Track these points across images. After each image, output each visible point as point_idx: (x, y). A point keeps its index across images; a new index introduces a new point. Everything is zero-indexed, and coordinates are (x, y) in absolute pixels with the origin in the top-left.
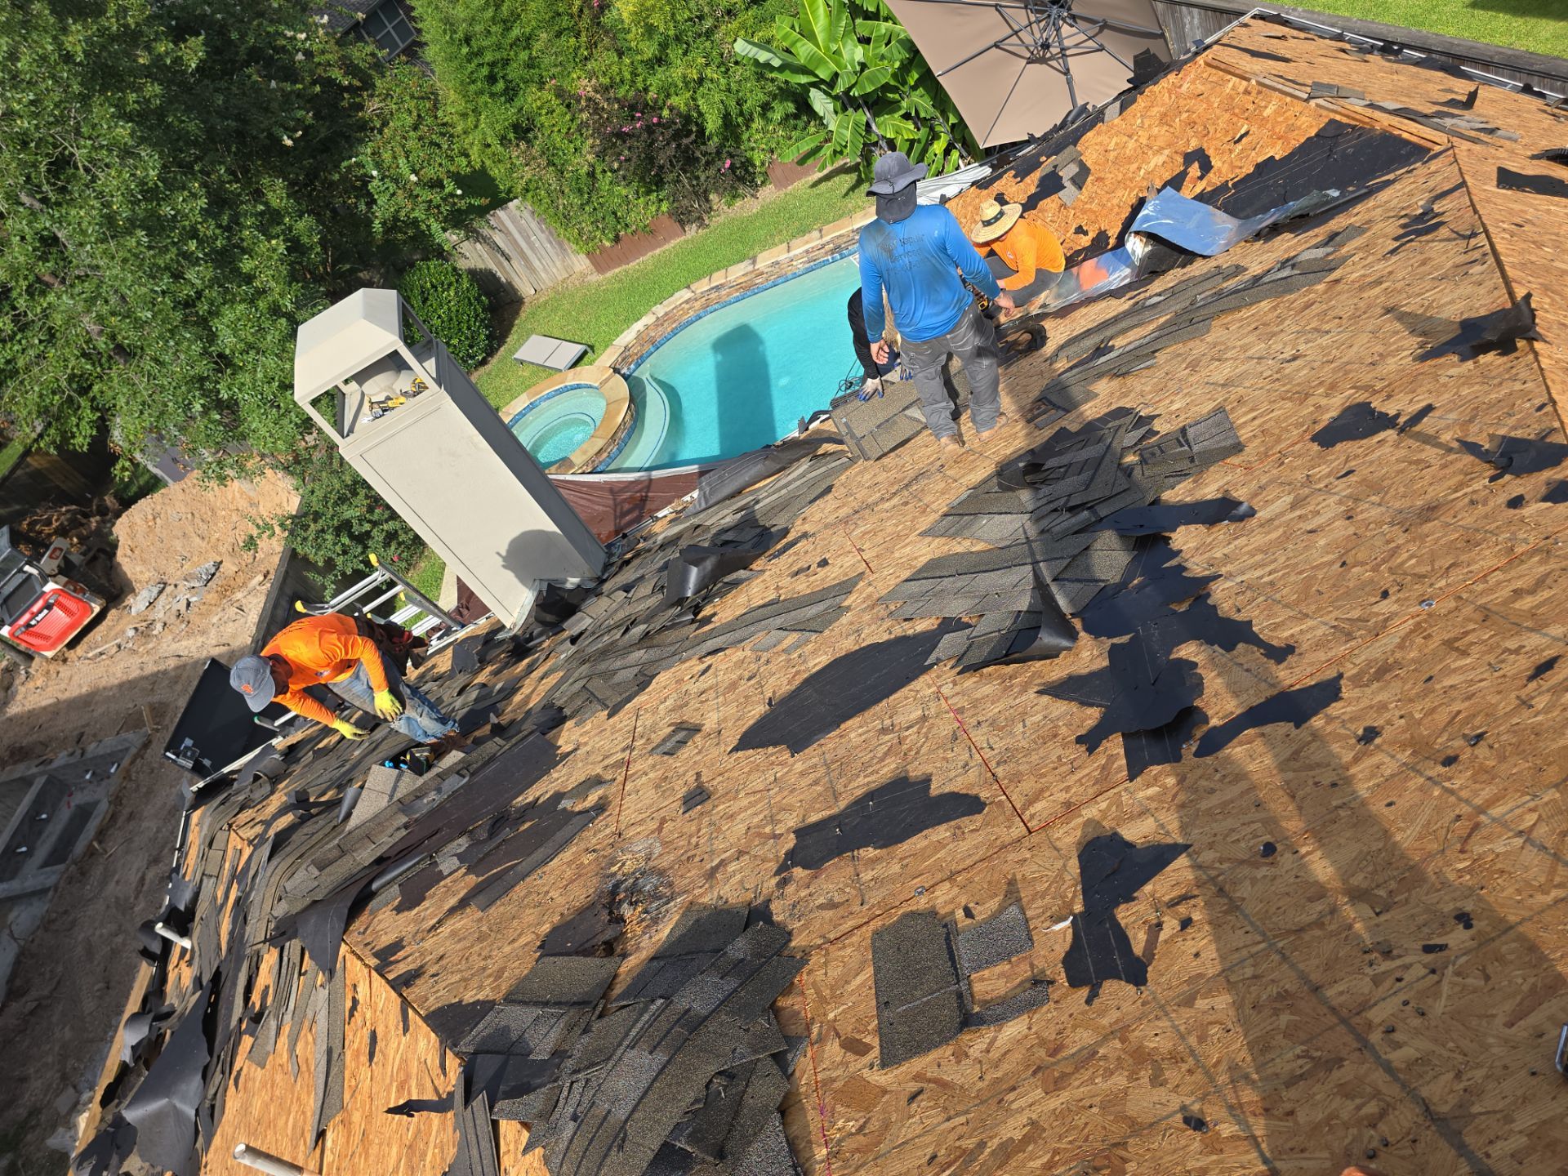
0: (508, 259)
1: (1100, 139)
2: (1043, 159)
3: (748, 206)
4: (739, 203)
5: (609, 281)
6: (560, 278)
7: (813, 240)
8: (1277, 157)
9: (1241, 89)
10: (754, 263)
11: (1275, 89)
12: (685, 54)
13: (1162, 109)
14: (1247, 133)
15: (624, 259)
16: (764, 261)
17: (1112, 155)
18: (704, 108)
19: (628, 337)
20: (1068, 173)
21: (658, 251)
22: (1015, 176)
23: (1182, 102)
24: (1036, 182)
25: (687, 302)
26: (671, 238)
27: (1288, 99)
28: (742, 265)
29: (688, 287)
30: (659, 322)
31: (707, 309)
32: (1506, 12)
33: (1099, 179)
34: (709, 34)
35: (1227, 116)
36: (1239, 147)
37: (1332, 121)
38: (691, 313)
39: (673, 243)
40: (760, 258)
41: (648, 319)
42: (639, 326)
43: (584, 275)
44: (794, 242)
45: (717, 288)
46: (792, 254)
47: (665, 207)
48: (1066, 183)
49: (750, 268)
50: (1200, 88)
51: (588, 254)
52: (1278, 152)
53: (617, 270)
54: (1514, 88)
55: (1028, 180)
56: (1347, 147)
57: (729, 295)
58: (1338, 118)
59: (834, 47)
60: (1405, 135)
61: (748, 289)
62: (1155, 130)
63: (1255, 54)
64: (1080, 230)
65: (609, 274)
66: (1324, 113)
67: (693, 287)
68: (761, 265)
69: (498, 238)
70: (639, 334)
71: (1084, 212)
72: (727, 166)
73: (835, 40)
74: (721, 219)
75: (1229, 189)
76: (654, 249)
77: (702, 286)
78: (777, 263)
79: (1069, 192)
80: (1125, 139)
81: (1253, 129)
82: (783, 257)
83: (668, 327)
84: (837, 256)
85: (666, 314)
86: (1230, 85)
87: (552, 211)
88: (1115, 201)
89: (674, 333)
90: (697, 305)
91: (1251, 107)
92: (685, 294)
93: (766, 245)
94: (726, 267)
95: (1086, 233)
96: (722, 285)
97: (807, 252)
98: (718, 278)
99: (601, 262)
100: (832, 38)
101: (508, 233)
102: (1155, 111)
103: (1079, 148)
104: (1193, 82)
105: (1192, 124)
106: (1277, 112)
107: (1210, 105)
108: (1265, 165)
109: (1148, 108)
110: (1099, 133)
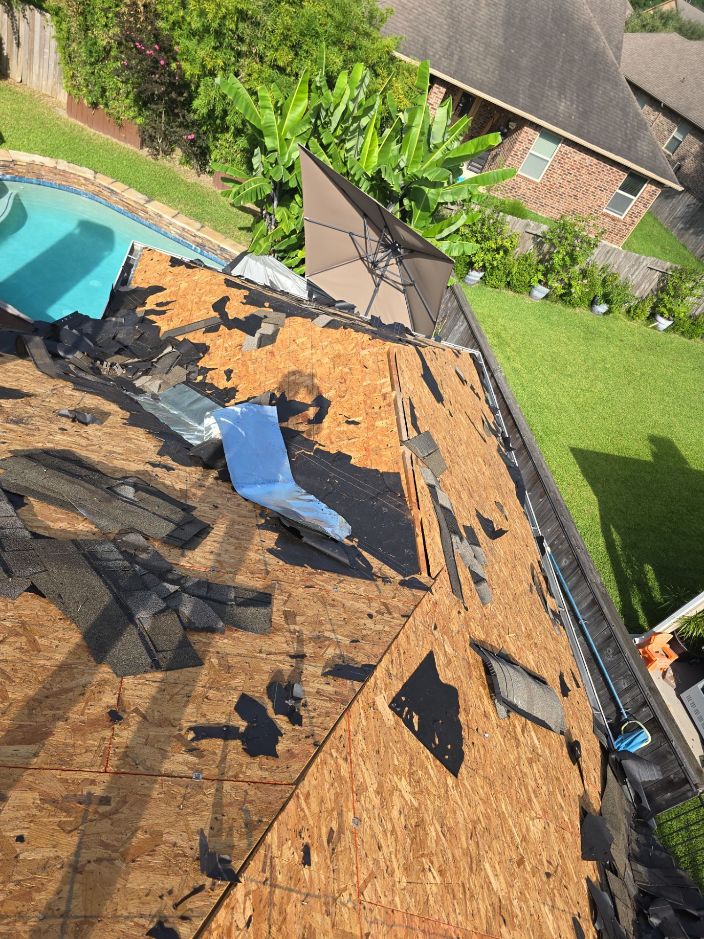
0: (18, 45)
1: (300, 329)
2: (267, 304)
3: (189, 174)
4: (187, 168)
5: (66, 124)
6: (44, 91)
7: (193, 227)
8: (352, 462)
9: (384, 391)
10: (148, 202)
11: (397, 414)
12: (215, 48)
13: (342, 351)
14: (356, 423)
15: (91, 123)
16: (154, 207)
17: (293, 347)
18: (201, 89)
19: (23, 157)
20: (266, 329)
21: (115, 140)
22: (245, 297)
23: (354, 360)
24: (248, 315)
25: (86, 179)
26: (129, 142)
27: (396, 429)
28: (140, 195)
29: (96, 173)
30: (54, 170)
31: (94, 196)
32: (580, 467)
33: (272, 353)
34: (239, 55)
35: (362, 398)
36: (345, 427)
37: (397, 475)
38: (83, 188)
39: (128, 146)
40: (153, 203)
41: (49, 162)
42: (38, 159)
43: (59, 105)
44: (182, 217)
45: (112, 191)
46: (173, 220)
47: (139, 120)
48: (257, 335)
49: (142, 202)
50: (370, 363)
51: (70, 94)
52: (356, 460)
53: (79, 123)
54: (536, 531)
55: (248, 307)
56: (387, 504)
57: (116, 202)
58: (403, 477)
59: (289, 136)
60: (419, 540)
61: (130, 211)
62: (326, 360)
63: (427, 377)
64: (229, 373)
65: (72, 120)
66: (401, 464)
67: (98, 175)
68: (150, 207)
69: (23, 26)
70: (31, 164)
71: (244, 364)
72: (190, 137)
73: (292, 134)
74: (168, 164)
75: (311, 449)
76: (114, 136)
77: (104, 180)
78: (161, 216)
79: (252, 341)
80: (309, 345)
81: (362, 425)
82: (167, 217)
83: (58, 180)
84: (199, 250)
85: (64, 171)
86: (383, 381)
87: (64, 43)
88: (263, 379)
89: (60, 187)
90: (91, 188)
91: (376, 409)
92: (89, 174)
93: (171, 202)
94: (130, 186)
95: (229, 379)
96: (116, 193)
97: (184, 229)
98: (118, 187)
99: (73, 107)
100: (292, 131)
101: (32, 30)
102: (338, 347)
103: (287, 321)
104: (371, 354)
105: (343, 380)
106: (383, 431)
107: (363, 380)
108: (342, 458)
109: (338, 341)
110: (303, 325)
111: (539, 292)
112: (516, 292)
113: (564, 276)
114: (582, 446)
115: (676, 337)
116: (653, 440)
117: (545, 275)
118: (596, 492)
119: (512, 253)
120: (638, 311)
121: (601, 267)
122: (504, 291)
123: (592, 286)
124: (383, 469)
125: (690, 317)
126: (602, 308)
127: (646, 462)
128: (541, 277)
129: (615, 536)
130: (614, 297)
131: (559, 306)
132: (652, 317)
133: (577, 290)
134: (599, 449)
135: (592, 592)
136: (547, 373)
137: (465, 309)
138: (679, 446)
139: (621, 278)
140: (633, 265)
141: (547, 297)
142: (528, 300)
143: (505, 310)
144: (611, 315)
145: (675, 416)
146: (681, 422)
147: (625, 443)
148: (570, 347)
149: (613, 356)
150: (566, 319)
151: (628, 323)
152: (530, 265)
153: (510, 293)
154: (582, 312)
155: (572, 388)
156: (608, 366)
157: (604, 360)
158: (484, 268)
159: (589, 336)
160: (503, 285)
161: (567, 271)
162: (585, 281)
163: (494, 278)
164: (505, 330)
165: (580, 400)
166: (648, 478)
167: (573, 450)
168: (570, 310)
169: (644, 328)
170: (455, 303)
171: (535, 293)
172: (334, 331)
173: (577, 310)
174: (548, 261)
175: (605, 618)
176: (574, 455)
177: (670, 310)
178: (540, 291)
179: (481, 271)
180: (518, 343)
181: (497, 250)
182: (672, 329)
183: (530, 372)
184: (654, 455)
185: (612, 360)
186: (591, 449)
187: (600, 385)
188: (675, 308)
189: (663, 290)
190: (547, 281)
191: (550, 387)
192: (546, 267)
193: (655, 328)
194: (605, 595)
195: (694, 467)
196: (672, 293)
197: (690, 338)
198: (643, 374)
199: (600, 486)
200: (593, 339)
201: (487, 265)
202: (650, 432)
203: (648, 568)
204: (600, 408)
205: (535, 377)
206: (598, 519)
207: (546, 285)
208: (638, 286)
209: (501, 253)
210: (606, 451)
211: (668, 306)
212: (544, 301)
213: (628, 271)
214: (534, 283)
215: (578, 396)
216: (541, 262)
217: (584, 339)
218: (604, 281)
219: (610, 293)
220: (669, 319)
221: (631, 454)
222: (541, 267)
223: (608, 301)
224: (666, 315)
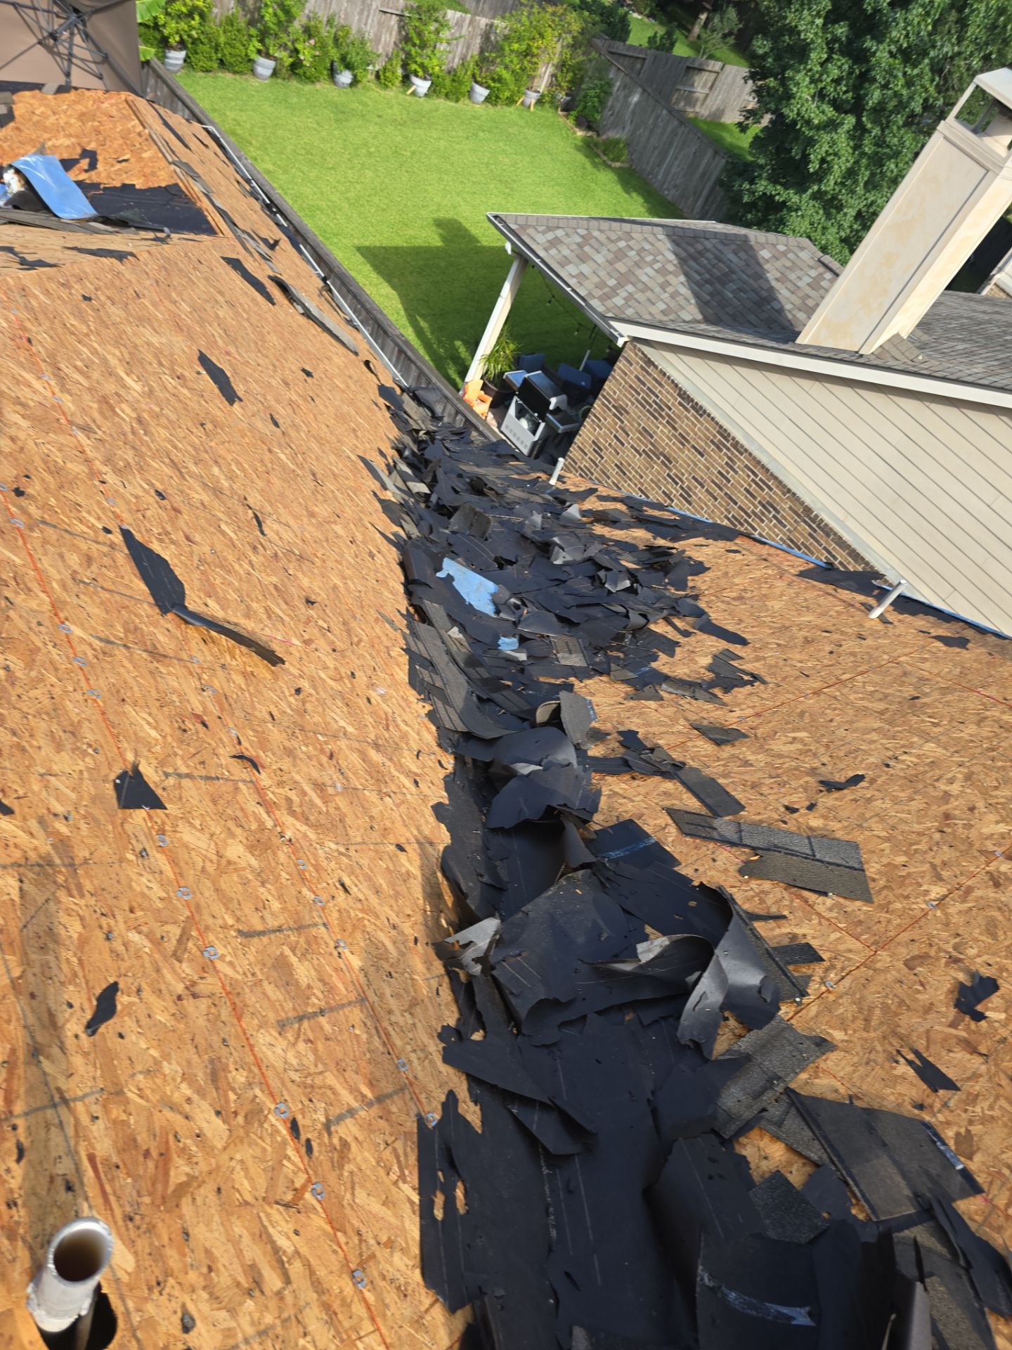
1: (33, 101)
8: (137, 187)
9: (138, 130)
11: (156, 144)
13: (84, 110)
14: (127, 160)
17: (35, 118)
23: (98, 114)
27: (161, 155)
32: (371, 265)
33: (18, 129)
35: (121, 141)
36: (118, 166)
37: (177, 185)
50: (114, 113)
52: (139, 184)
56: (176, 205)
58: (182, 187)
60: (210, 219)
62: (73, 121)
63: (168, 127)
66: (176, 178)
75: (99, 189)
80: (50, 113)
81: (133, 160)
86: (133, 123)
91: (138, 145)
102: (79, 107)
103: (15, 97)
104: (112, 105)
105: (98, 132)
106: (150, 159)
107: (115, 127)
108: (128, 188)
109: (75, 102)
110: (34, 97)
111: (263, 66)
112: (235, 72)
113: (284, 38)
114: (367, 244)
115: (441, 103)
116: (439, 223)
117: (262, 41)
118: (394, 287)
119: (211, 17)
120: (388, 74)
121: (325, 19)
122: (220, 74)
123: (323, 47)
124: (163, 185)
125: (449, 72)
126: (345, 77)
127: (437, 248)
128: (259, 46)
129: (423, 324)
130: (353, 58)
131: (294, 83)
132: (406, 80)
133: (306, 56)
134: (385, 243)
135: (396, 344)
136: (305, 169)
137: (179, 92)
138: (467, 226)
139: (354, 31)
140: (362, 10)
141: (275, 74)
142: (254, 82)
143: (231, 99)
144: (360, 86)
145: (458, 194)
146: (465, 200)
147: (412, 232)
148: (324, 134)
149: (375, 137)
150: (308, 100)
151: (382, 93)
152: (239, 31)
153: (228, 76)
154: (323, 87)
155: (338, 182)
156: (372, 150)
157: (366, 144)
158: (182, 44)
159: (341, 116)
160: (215, 65)
161: (286, 31)
162: (312, 42)
163: (200, 56)
164: (239, 124)
165: (351, 195)
166: (443, 264)
167: (359, 249)
168: (308, 87)
169: (401, 96)
170: (166, 89)
171: (260, 70)
172: (66, 95)
173: (318, 86)
174: (258, 21)
175: (412, 362)
176: (362, 254)
177: (422, 66)
178: (265, 67)
179: (181, 49)
180: (260, 139)
181: (190, 15)
182: (434, 91)
183: (286, 172)
184: (444, 239)
185: (376, 142)
186: (378, 244)
187: (369, 174)
188: (426, 62)
189: (407, 39)
190: (268, 49)
191: (315, 185)
192: (259, 30)
193: (414, 94)
194: (407, 343)
195: (485, 244)
196: (418, 42)
197: (457, 101)
198: (413, 153)
199: (396, 280)
200: (346, 120)
201: (185, 37)
202: (435, 216)
203: (458, 343)
204: (376, 200)
205: (294, 177)
206: (402, 312)
207: (268, 56)
208: (377, 40)
209: (197, 17)
210: (394, 244)
211: (419, 60)
212: (274, 80)
213: (360, 20)
214: (254, 56)
215: (348, 191)
216: (251, 23)
217: (337, 121)
218: (336, 40)
219: (347, 53)
220: (425, 79)
221: (419, 242)
222: (253, 31)
223: (349, 66)
224: (421, 73)
